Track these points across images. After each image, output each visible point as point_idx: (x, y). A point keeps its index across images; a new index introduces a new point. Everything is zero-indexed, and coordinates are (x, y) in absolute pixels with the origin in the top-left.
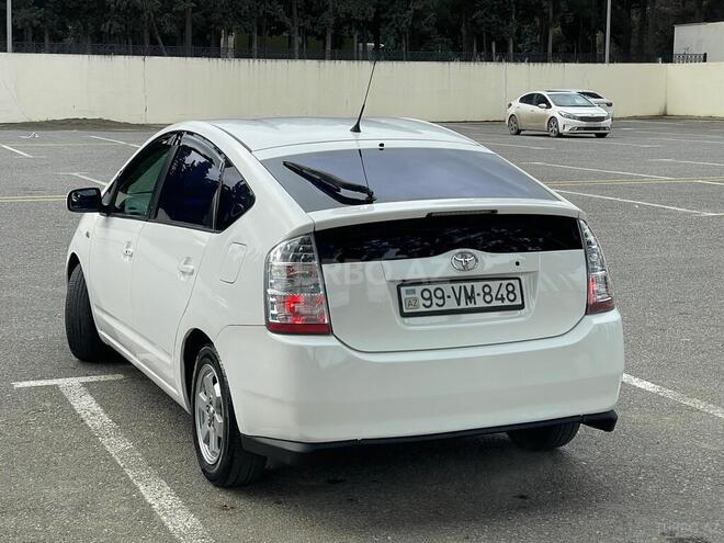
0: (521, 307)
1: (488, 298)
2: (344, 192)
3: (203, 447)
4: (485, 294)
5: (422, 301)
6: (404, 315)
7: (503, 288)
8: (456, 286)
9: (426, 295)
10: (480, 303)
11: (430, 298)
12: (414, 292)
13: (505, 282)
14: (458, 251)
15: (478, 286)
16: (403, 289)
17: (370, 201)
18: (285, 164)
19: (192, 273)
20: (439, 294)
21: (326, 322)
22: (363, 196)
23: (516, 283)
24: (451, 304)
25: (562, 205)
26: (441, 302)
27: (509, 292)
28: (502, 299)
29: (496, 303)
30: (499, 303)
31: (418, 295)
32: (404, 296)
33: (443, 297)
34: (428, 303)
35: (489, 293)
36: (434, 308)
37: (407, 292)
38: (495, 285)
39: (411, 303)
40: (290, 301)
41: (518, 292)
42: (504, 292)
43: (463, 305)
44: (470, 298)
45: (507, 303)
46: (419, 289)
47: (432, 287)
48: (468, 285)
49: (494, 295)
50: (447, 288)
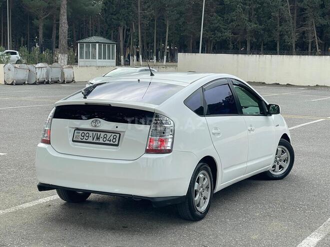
0: (117, 145)
1: (105, 140)
4: (104, 138)
5: (81, 137)
6: (73, 141)
8: (94, 133)
9: (83, 135)
10: (101, 141)
11: (84, 136)
12: (79, 133)
13: (114, 134)
15: (103, 134)
16: (76, 131)
20: (87, 135)
23: (118, 135)
24: (90, 140)
26: (87, 138)
27: (114, 138)
28: (110, 141)
29: (107, 142)
30: (108, 142)
32: (75, 134)
33: (88, 137)
34: (82, 138)
35: (106, 138)
36: (84, 140)
37: (77, 133)
38: (109, 135)
41: (117, 139)
42: (112, 138)
43: (94, 141)
44: (98, 138)
45: (112, 143)
46: (81, 132)
47: (86, 132)
48: (99, 133)
49: (107, 139)
50: (91, 133)
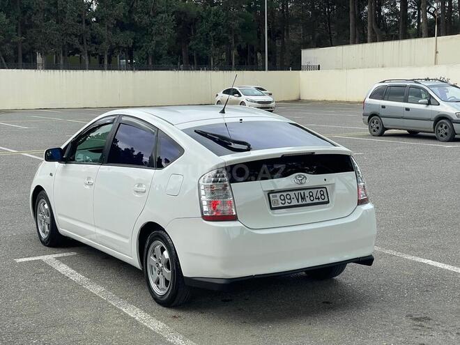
0: (328, 202)
1: (312, 198)
2: (234, 146)
3: (154, 286)
4: (310, 196)
5: (280, 201)
6: (272, 209)
7: (319, 192)
8: (296, 192)
9: (282, 198)
10: (308, 201)
11: (284, 199)
12: (276, 196)
13: (319, 190)
14: (297, 174)
15: (307, 192)
16: (271, 195)
17: (249, 149)
18: (195, 131)
19: (145, 192)
20: (288, 197)
21: (234, 214)
22: (245, 147)
23: (324, 190)
24: (294, 202)
25: (341, 149)
26: (290, 201)
27: (321, 195)
28: (319, 199)
29: (316, 201)
30: (317, 201)
31: (278, 198)
32: (271, 199)
33: (290, 199)
34: (283, 202)
35: (312, 196)
36: (287, 205)
37: (273, 196)
38: (314, 191)
39: (276, 202)
40: (213, 204)
41: (325, 194)
42: (319, 195)
43: (300, 203)
44: (303, 199)
45: (321, 200)
46: (278, 195)
47: (285, 194)
48: (302, 192)
49: (314, 196)
50: (292, 194)
